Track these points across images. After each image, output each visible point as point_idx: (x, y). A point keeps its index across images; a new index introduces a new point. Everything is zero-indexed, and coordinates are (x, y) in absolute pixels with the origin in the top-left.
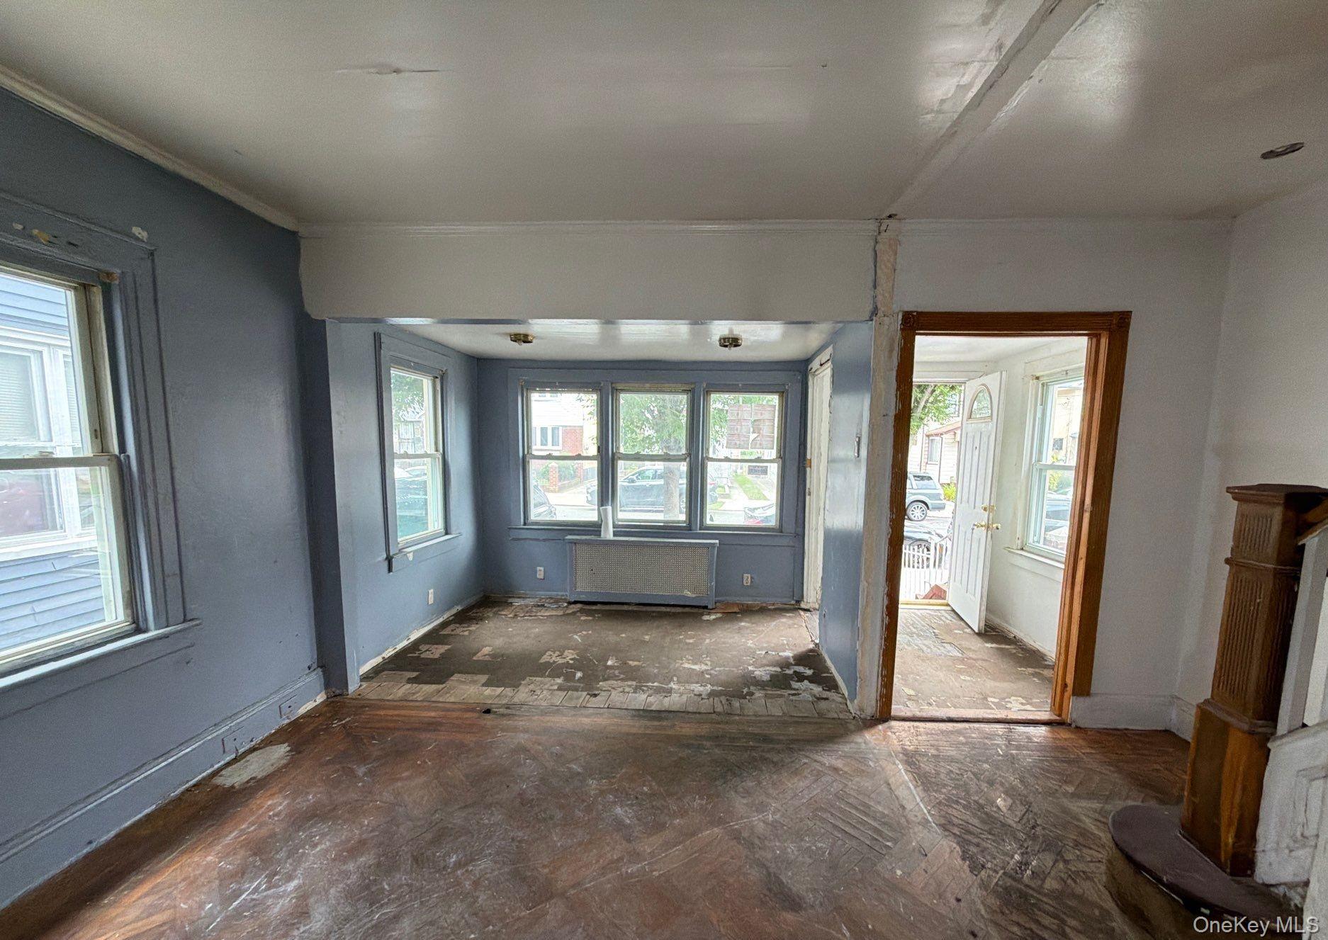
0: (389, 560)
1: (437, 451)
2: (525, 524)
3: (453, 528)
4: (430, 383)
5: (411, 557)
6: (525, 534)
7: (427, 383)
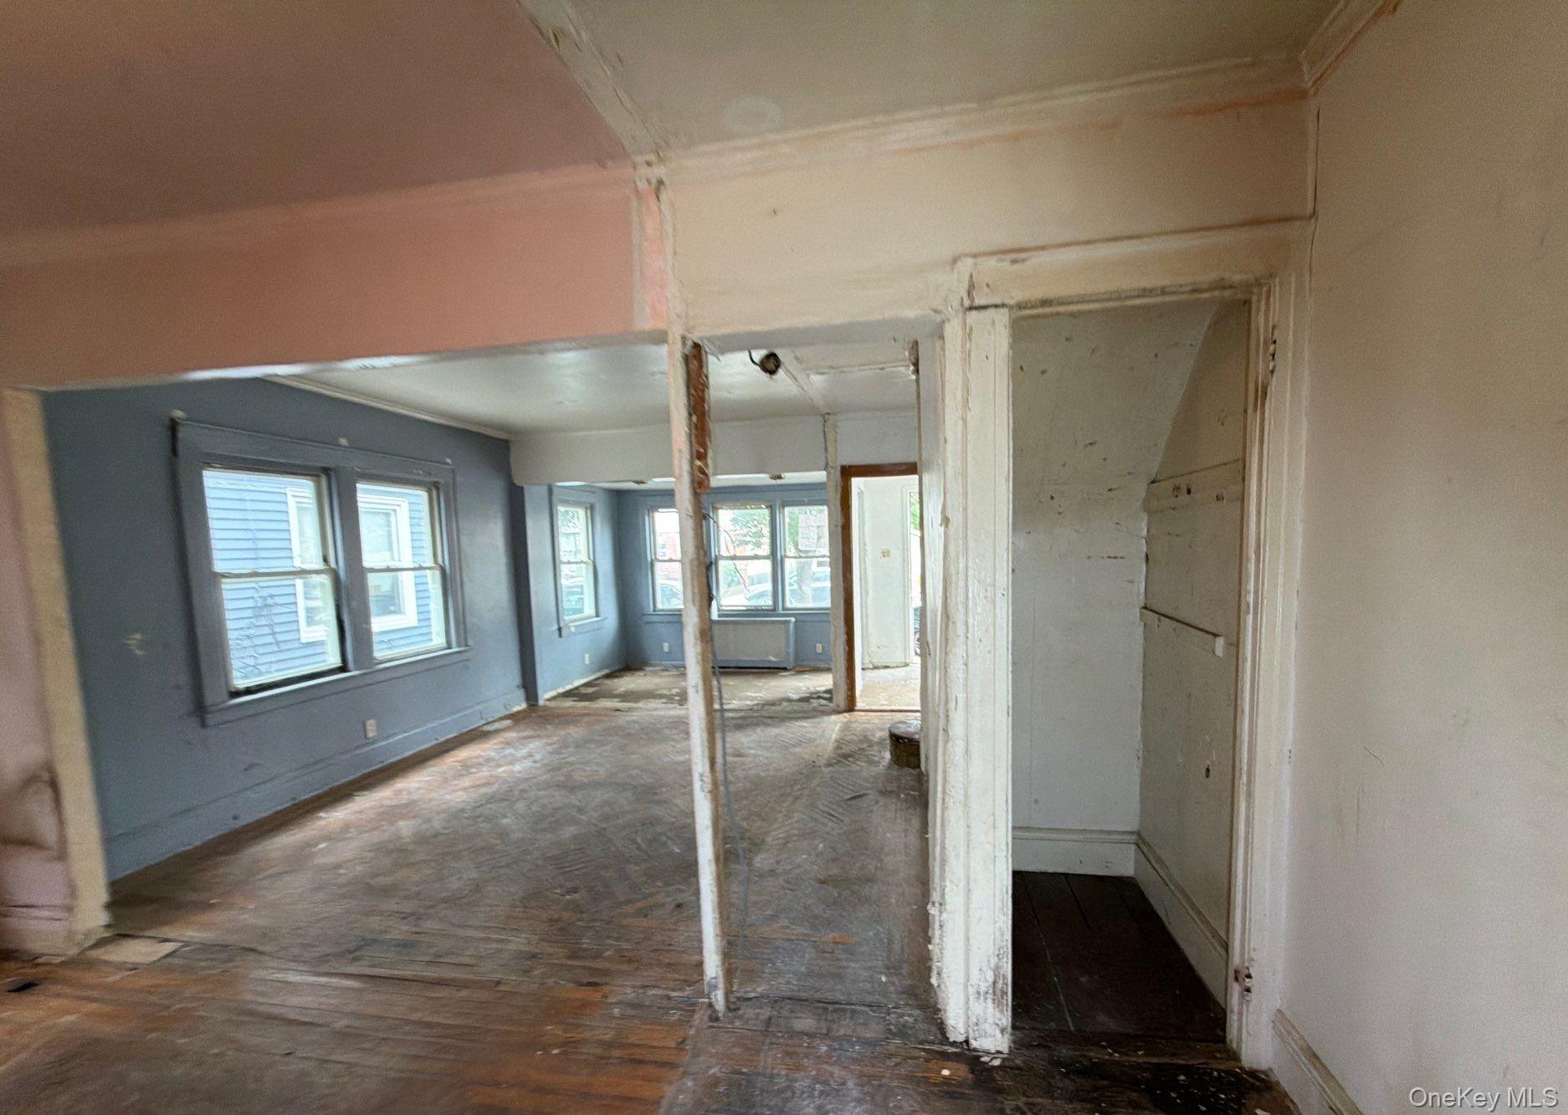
0: (560, 629)
1: (589, 558)
2: (654, 611)
3: (601, 614)
4: (584, 513)
5: (573, 629)
6: (656, 619)
7: (581, 512)
